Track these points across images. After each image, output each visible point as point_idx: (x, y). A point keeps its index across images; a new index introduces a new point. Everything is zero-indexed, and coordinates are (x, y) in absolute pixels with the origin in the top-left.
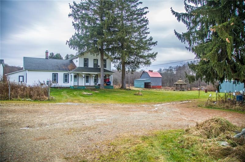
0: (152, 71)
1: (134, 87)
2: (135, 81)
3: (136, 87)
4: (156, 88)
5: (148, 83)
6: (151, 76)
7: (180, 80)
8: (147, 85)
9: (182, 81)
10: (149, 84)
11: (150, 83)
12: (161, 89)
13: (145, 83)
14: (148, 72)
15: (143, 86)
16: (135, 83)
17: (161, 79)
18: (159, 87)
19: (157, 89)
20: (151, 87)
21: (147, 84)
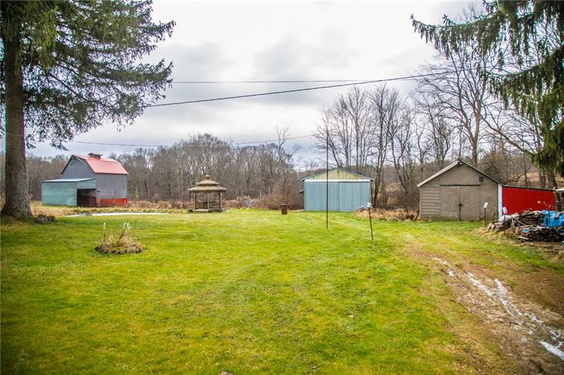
0: (98, 157)
1: (41, 203)
2: (43, 184)
3: (49, 205)
4: (112, 206)
5: (88, 191)
6: (96, 171)
7: (208, 178)
8: (85, 198)
9: (214, 183)
10: (92, 194)
11: (94, 189)
12: (129, 206)
13: (78, 190)
14: (86, 159)
15: (72, 200)
16: (46, 192)
17: (125, 178)
18: (122, 202)
19: (116, 208)
20: (98, 201)
21: (84, 194)
